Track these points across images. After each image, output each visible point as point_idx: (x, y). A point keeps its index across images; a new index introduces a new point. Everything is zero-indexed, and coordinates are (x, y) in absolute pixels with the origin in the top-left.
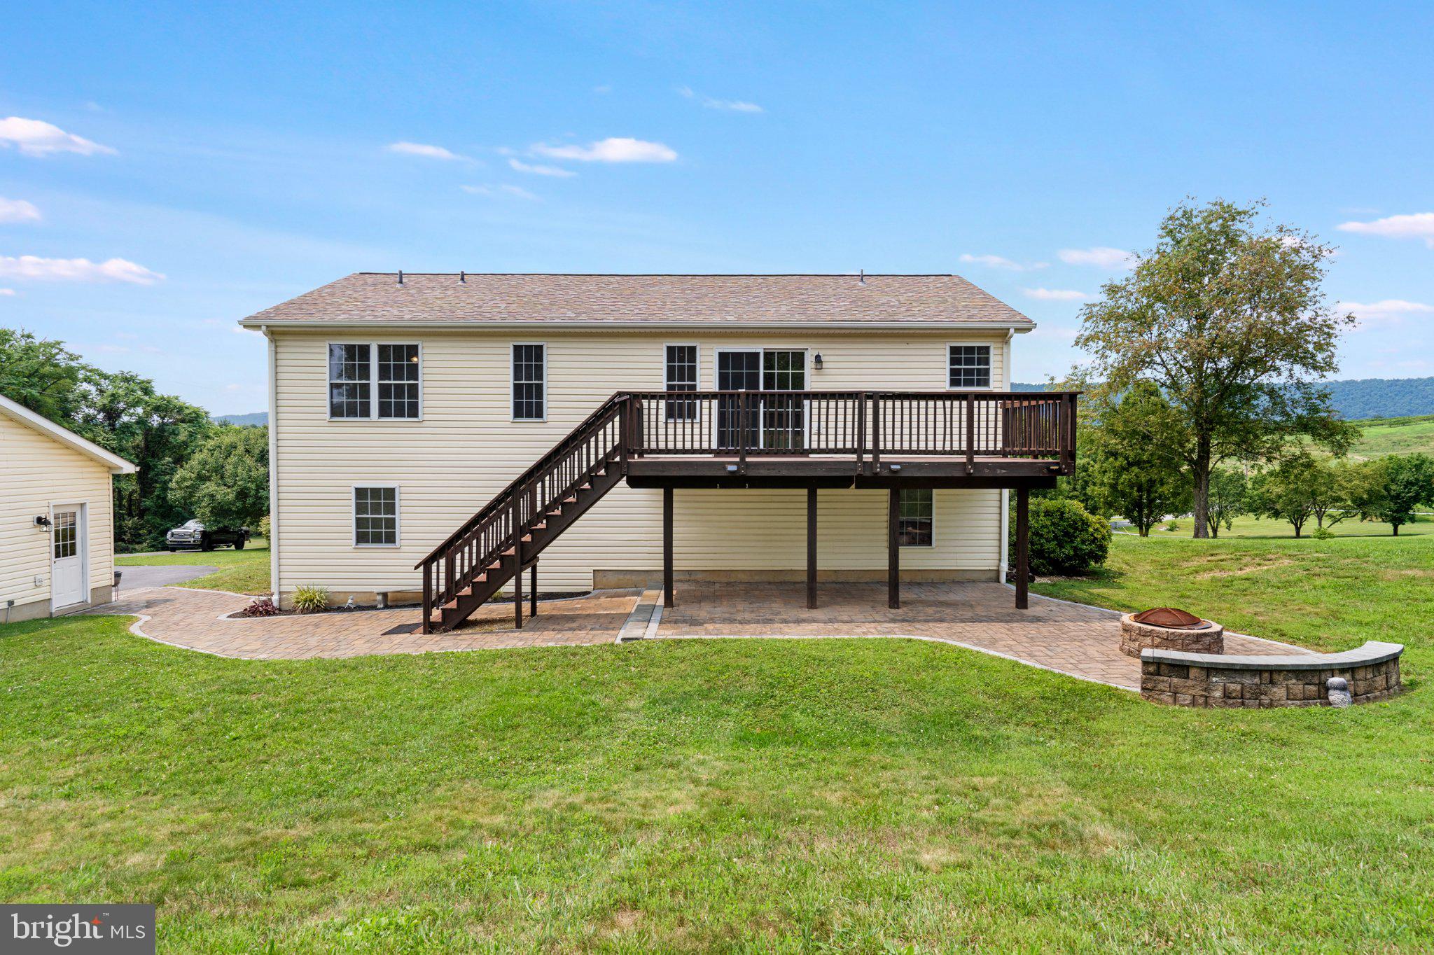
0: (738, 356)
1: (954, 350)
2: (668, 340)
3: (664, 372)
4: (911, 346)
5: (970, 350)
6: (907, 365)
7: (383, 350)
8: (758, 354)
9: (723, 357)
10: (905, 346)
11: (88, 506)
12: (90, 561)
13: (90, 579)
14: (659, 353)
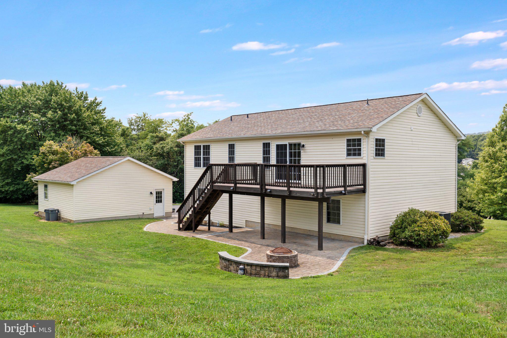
0: (282, 145)
1: (348, 141)
2: (263, 140)
3: (262, 152)
4: (334, 139)
5: (354, 140)
6: (332, 147)
7: (204, 146)
8: (286, 145)
9: (278, 146)
10: (331, 139)
11: (165, 190)
12: (165, 205)
13: (165, 210)
14: (260, 145)
